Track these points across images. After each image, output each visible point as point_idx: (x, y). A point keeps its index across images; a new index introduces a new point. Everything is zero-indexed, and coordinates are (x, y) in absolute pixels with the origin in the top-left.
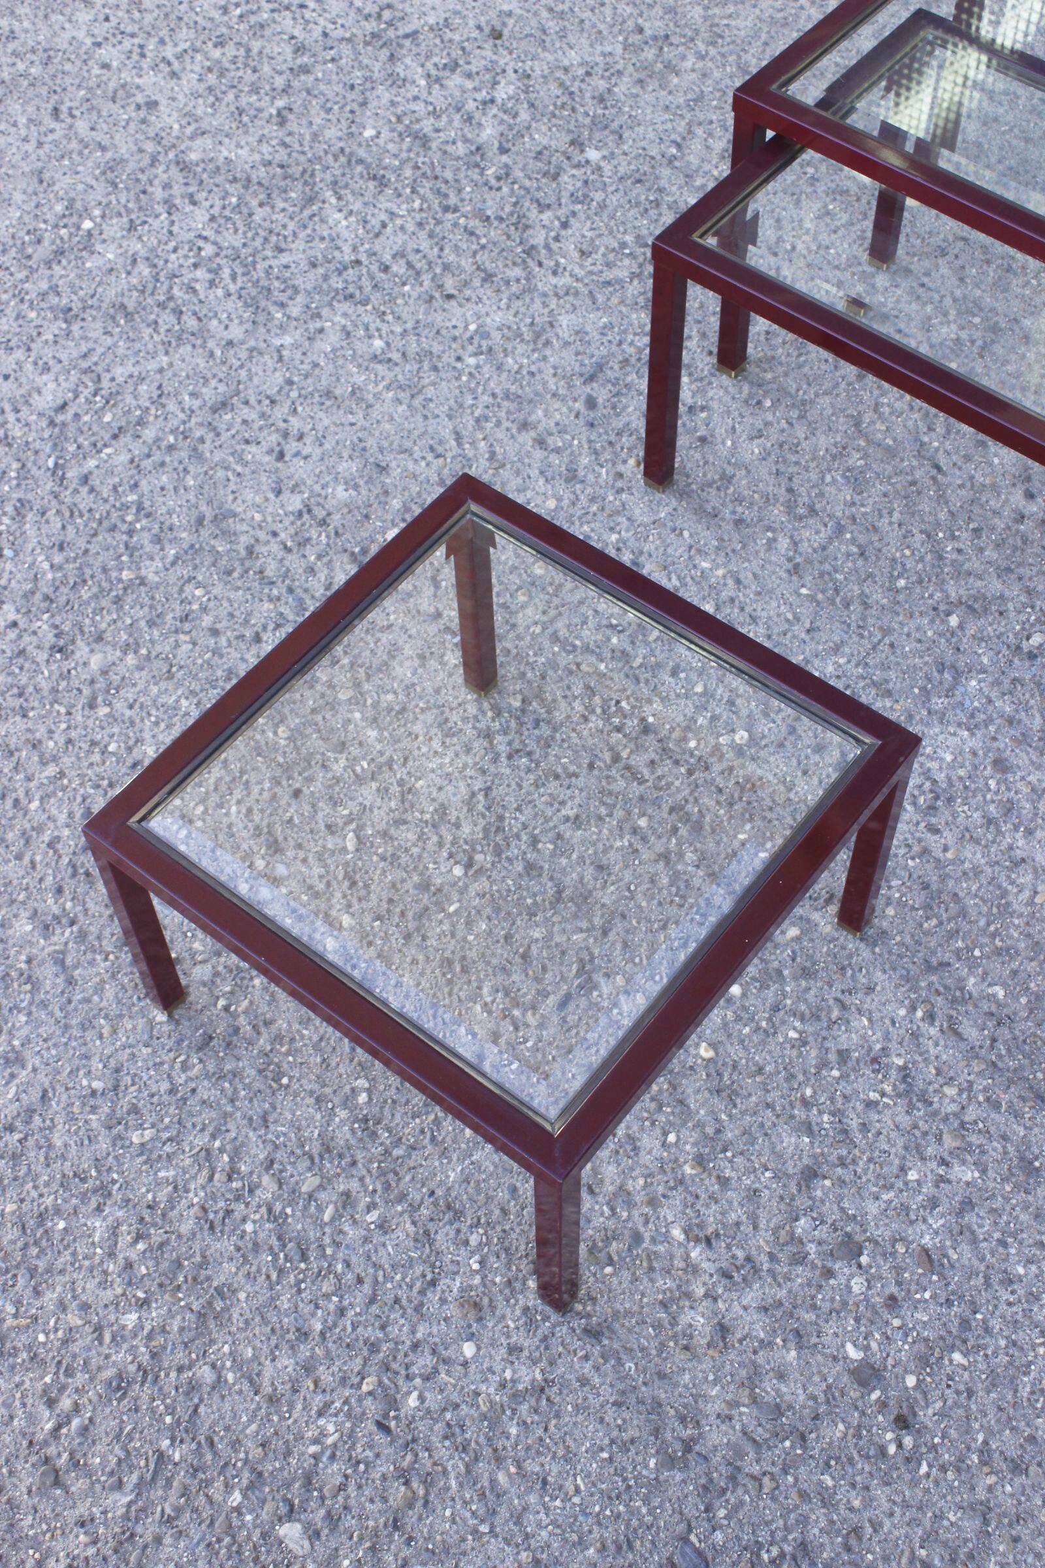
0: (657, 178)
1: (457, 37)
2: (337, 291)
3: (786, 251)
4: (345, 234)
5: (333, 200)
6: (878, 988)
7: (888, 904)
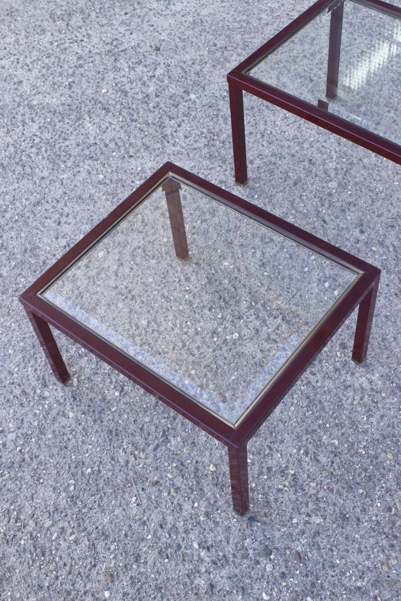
0: (218, 105)
1: (142, 51)
2: (86, 156)
3: (268, 134)
4: (92, 132)
5: (88, 119)
6: (286, 441)
7: (292, 405)
